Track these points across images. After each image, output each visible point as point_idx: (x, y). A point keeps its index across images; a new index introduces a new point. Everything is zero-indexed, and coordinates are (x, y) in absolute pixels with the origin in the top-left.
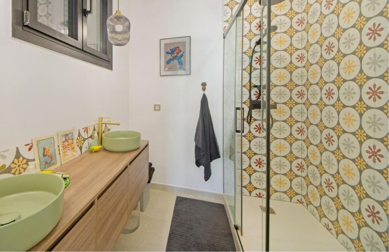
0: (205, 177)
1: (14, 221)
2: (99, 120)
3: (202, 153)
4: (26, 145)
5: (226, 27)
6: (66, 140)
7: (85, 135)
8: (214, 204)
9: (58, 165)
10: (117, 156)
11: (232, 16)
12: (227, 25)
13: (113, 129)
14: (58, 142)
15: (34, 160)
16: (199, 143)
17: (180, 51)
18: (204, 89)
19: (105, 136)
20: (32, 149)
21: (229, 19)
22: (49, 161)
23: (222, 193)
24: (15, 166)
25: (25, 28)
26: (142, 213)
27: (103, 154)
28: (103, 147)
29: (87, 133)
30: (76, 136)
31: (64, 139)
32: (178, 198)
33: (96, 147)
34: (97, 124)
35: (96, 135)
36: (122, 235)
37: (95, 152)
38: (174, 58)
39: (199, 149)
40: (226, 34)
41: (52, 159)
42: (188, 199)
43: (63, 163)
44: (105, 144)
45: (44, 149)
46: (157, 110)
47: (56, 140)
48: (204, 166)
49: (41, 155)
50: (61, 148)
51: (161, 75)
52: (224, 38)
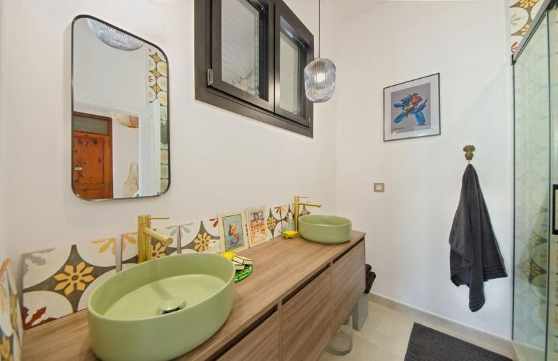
0: (470, 304)
1: (178, 309)
2: (295, 200)
3: (464, 264)
4: (212, 220)
5: (516, 43)
6: (255, 219)
7: (277, 216)
8: (490, 353)
9: (246, 247)
10: (316, 247)
11: (530, 21)
12: (519, 39)
13: (314, 212)
14: (246, 220)
15: (219, 238)
16: (459, 246)
17: (420, 99)
18: (469, 157)
19: (303, 220)
20: (217, 225)
21: (524, 27)
22: (235, 241)
23: (508, 338)
24: (199, 241)
25: (209, 90)
26: (355, 332)
27: (298, 242)
28: (299, 233)
29: (280, 214)
30: (266, 215)
31: (253, 218)
32: (416, 326)
33: (291, 233)
34: (293, 204)
35: (291, 217)
36: (327, 355)
37: (289, 238)
38: (409, 111)
39: (460, 257)
40: (518, 56)
41: (238, 239)
42: (435, 331)
43: (251, 245)
44: (302, 230)
45: (230, 227)
46: (379, 191)
47: (243, 217)
48: (468, 285)
49: (227, 234)
50: (249, 229)
51: (386, 139)
52: (514, 62)
